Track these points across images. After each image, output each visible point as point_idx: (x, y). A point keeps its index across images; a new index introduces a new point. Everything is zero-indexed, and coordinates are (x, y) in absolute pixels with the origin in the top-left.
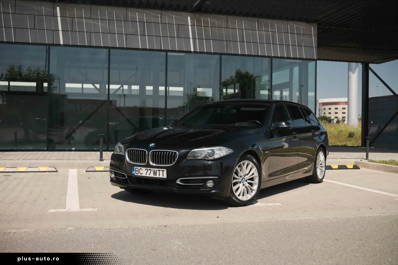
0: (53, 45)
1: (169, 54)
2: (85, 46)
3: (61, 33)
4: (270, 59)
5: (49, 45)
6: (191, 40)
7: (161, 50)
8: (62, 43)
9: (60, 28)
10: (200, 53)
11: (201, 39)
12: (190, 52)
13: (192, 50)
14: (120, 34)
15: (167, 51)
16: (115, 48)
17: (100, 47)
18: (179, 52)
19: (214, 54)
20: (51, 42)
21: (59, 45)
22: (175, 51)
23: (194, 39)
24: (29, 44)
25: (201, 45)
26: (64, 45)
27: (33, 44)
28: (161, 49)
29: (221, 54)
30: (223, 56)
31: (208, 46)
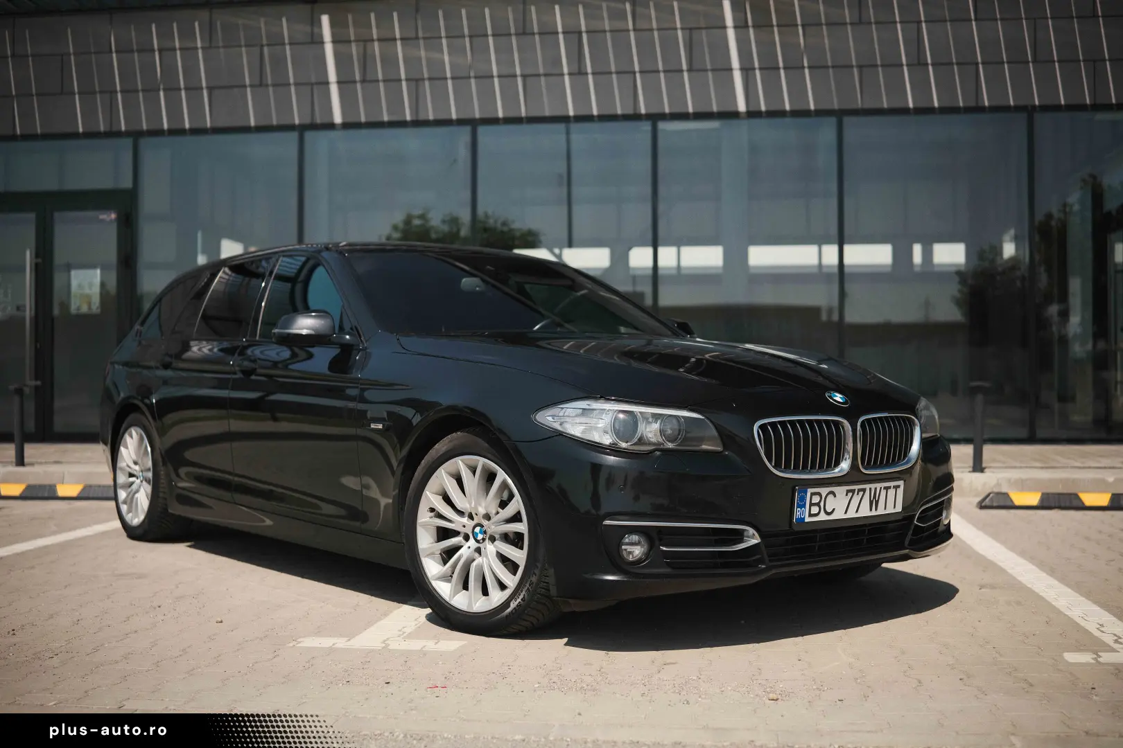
0: (314, 127)
1: (662, 126)
2: (402, 124)
3: (334, 89)
4: (1024, 115)
5: (303, 129)
6: (737, 77)
7: (636, 117)
8: (338, 118)
9: (332, 76)
10: (771, 114)
11: (770, 68)
12: (735, 115)
13: (742, 107)
14: (507, 77)
15: (655, 118)
16: (494, 121)
17: (448, 122)
18: (699, 116)
19: (819, 113)
20: (307, 121)
21: (331, 126)
22: (684, 116)
23: (747, 70)
24: (246, 130)
25: (772, 89)
26: (346, 126)
27: (260, 129)
28: (638, 112)
29: (840, 115)
30: (846, 120)
31: (797, 90)
